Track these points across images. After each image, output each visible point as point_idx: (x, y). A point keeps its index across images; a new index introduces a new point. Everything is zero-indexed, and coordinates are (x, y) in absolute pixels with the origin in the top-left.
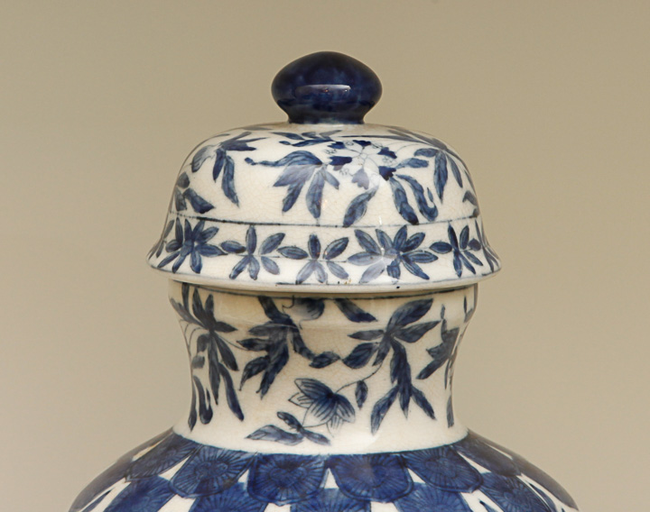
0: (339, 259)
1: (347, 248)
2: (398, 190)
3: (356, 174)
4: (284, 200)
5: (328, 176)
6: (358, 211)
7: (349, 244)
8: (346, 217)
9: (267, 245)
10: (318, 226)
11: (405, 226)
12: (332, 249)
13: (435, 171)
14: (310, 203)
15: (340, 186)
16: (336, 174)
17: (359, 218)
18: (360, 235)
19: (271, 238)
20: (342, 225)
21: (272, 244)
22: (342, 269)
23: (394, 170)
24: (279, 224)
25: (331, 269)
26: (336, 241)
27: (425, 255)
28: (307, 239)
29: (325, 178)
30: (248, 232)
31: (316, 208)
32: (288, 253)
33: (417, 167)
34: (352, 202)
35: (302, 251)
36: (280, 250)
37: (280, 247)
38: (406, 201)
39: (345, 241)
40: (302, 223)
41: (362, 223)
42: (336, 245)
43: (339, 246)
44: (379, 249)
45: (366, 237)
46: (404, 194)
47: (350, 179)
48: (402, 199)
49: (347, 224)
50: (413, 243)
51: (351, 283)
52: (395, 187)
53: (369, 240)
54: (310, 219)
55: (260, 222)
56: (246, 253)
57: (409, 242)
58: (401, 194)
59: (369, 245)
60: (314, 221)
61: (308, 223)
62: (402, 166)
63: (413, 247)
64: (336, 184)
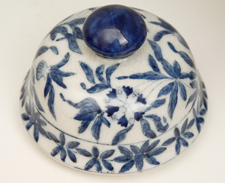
0: (109, 159)
1: (114, 154)
2: (145, 124)
3: (120, 119)
4: (79, 128)
5: (104, 120)
6: (120, 138)
7: (115, 153)
8: (113, 140)
9: (70, 145)
10: (98, 143)
11: (148, 141)
12: (105, 154)
13: (170, 104)
14: (94, 132)
15: (110, 126)
16: (109, 119)
17: (121, 141)
18: (121, 149)
19: (73, 143)
20: (111, 144)
21: (73, 145)
22: (110, 164)
23: (143, 113)
24: (77, 138)
25: (104, 164)
26: (107, 151)
27: (159, 150)
28: (92, 148)
29: (102, 121)
30: (61, 134)
31: (97, 135)
32: (81, 152)
33: (158, 106)
34: (117, 134)
35: (89, 153)
36: (77, 149)
37: (77, 148)
38: (149, 129)
39: (113, 152)
40: (89, 141)
41: (122, 143)
42: (108, 153)
43: (109, 153)
44: (132, 154)
45: (124, 149)
46: (149, 125)
47: (117, 122)
48: (147, 128)
49: (114, 144)
50: (152, 147)
51: (115, 172)
52: (143, 123)
53: (126, 150)
54: (93, 139)
55: (67, 133)
56: (60, 144)
57: (150, 147)
58: (146, 126)
59: (126, 153)
60: (95, 141)
61: (92, 141)
62: (149, 109)
63: (152, 149)
64: (109, 124)
